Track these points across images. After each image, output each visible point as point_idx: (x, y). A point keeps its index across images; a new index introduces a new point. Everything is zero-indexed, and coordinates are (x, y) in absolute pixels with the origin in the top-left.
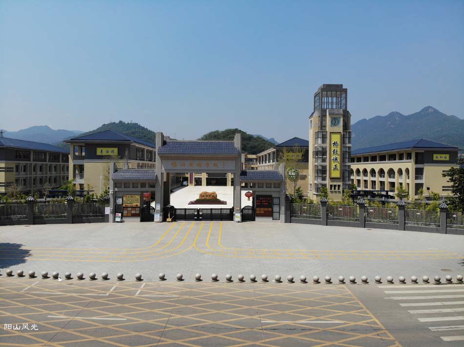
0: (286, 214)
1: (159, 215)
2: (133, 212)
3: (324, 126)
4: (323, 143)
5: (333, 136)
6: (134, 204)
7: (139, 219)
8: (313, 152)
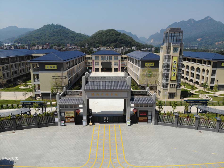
0: (155, 121)
1: (85, 122)
2: (71, 120)
3: (169, 52)
4: (168, 61)
5: (174, 58)
6: (71, 116)
7: (74, 124)
8: (162, 66)
